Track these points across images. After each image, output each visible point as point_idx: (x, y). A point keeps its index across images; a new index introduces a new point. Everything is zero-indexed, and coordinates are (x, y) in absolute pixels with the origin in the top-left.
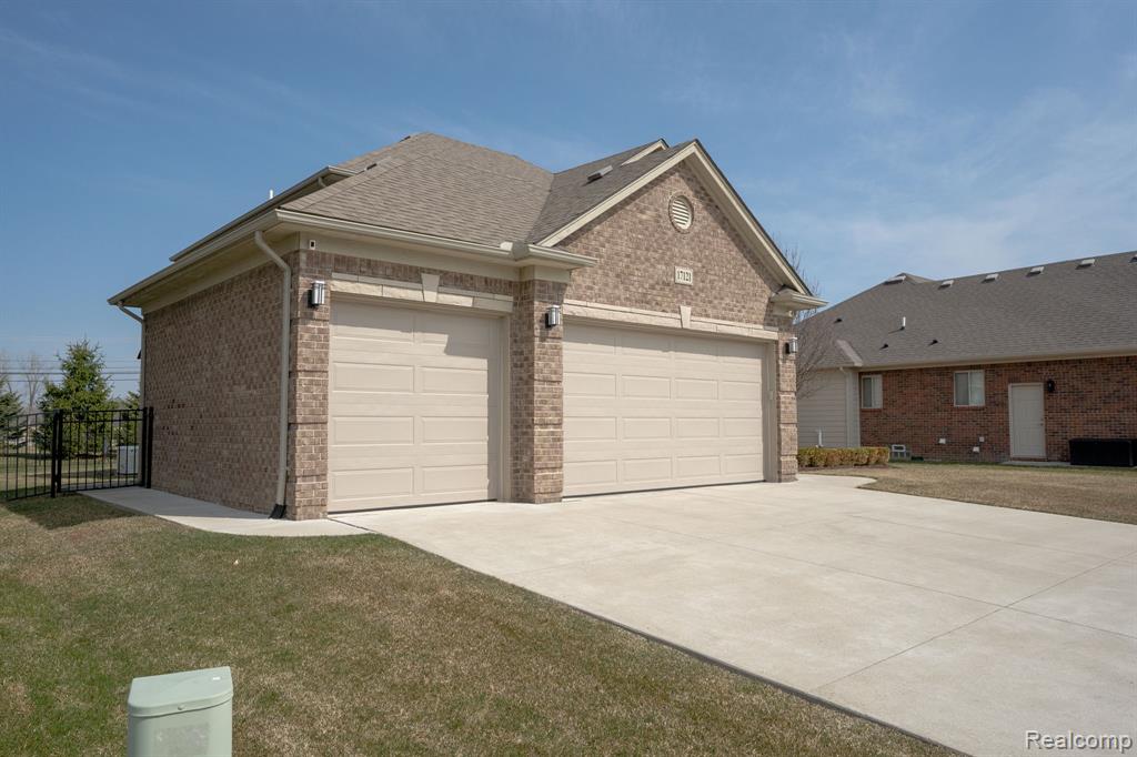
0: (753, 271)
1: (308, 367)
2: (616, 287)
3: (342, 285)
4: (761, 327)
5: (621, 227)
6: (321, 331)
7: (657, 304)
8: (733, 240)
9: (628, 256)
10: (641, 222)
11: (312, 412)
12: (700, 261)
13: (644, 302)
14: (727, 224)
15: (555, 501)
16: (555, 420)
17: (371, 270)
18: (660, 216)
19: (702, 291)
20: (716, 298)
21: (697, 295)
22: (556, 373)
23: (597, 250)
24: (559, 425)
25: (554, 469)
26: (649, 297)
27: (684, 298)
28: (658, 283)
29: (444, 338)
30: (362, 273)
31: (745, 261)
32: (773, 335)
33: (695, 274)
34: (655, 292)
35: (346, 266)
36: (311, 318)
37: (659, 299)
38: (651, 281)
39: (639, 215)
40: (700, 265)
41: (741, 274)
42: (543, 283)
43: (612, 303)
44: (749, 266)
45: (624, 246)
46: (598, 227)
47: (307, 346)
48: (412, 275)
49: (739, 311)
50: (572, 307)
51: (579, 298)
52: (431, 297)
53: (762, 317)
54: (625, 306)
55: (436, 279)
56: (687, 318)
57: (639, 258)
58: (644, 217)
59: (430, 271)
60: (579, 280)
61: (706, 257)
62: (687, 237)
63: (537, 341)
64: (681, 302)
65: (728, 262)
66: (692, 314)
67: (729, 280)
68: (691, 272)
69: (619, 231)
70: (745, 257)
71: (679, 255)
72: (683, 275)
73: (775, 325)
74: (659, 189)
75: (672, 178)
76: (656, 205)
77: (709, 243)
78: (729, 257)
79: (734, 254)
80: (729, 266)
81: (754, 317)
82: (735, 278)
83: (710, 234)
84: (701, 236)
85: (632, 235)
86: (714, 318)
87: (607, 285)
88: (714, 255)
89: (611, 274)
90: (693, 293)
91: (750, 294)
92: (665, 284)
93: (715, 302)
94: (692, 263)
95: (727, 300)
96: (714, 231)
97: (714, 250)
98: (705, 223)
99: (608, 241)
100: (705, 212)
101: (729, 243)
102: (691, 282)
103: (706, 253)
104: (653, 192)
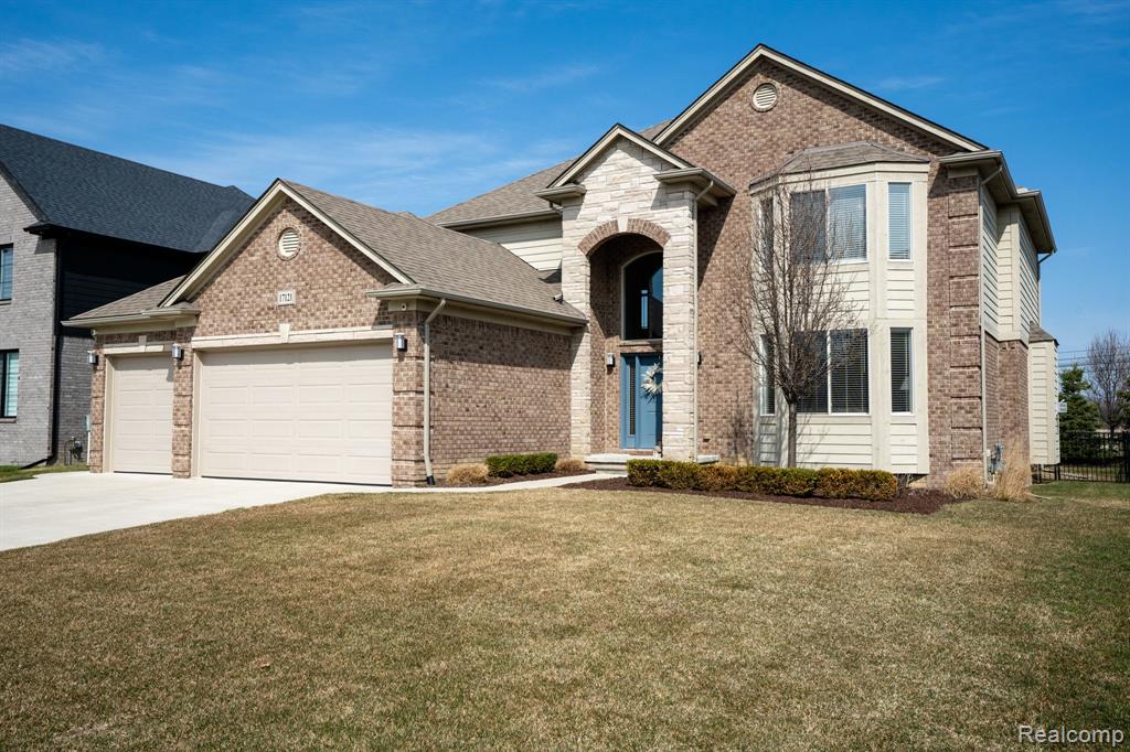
0: (364, 272)
1: (95, 395)
2: (230, 320)
3: (108, 350)
4: (369, 328)
5: (235, 273)
6: (100, 376)
7: (262, 327)
8: (341, 249)
9: (240, 294)
10: (251, 263)
11: (96, 418)
12: (304, 280)
13: (251, 327)
14: (334, 236)
15: (184, 477)
16: (184, 423)
17: (120, 339)
18: (267, 253)
19: (304, 306)
20: (318, 310)
21: (299, 311)
22: (185, 389)
23: (217, 296)
24: (188, 425)
25: (184, 456)
26: (255, 323)
27: (286, 316)
28: (263, 309)
30: (116, 342)
32: (387, 333)
33: (298, 293)
34: (260, 318)
35: (111, 340)
36: (97, 369)
37: (263, 322)
38: (258, 309)
39: (250, 259)
40: (303, 283)
41: (349, 279)
42: (181, 329)
43: (226, 334)
44: (359, 268)
45: (237, 287)
46: (219, 279)
47: (95, 384)
48: (135, 338)
49: (345, 317)
50: (198, 342)
51: (204, 335)
52: (141, 349)
53: (373, 318)
54: (236, 333)
55: (145, 337)
56: (285, 334)
57: (249, 293)
58: (254, 258)
59: (141, 334)
60: (205, 321)
61: (310, 274)
62: (292, 262)
63: (177, 369)
64: (282, 321)
65: (335, 272)
66: (293, 330)
67: (335, 290)
68: (293, 292)
69: (235, 277)
70: (354, 261)
71: (283, 281)
72: (286, 297)
73: (389, 323)
74: (267, 230)
75: (280, 216)
76: (264, 246)
77: (314, 260)
78: (335, 267)
79: (341, 262)
80: (336, 276)
81: (362, 319)
82: (341, 286)
83: (315, 253)
84: (306, 257)
85: (244, 276)
86: (316, 328)
87: (223, 321)
88: (319, 269)
89: (227, 311)
90: (295, 311)
91: (359, 297)
92: (269, 309)
93: (318, 313)
94: (294, 284)
95: (331, 309)
96: (320, 247)
97: (319, 265)
98: (310, 243)
99: (225, 287)
100: (312, 234)
101: (336, 254)
102: (293, 301)
103: (310, 270)
104: (262, 235)
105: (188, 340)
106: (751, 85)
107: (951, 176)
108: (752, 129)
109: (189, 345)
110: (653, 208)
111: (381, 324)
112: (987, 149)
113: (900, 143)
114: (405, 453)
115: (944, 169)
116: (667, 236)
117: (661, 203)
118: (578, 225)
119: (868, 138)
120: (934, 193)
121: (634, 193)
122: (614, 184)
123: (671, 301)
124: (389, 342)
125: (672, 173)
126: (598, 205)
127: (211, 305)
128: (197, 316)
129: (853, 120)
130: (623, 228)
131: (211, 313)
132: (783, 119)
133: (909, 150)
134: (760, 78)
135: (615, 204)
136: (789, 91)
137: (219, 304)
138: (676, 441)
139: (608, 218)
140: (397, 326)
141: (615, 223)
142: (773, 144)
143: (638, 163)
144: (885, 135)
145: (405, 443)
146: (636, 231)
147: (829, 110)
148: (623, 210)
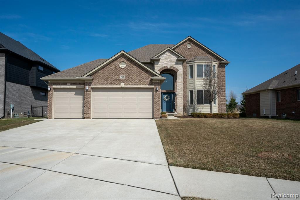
0: (145, 73)
1: (49, 98)
2: (104, 81)
3: (54, 87)
4: (147, 85)
5: (106, 70)
6: (51, 93)
7: (115, 83)
8: (139, 68)
9: (107, 75)
10: (111, 68)
11: (50, 104)
12: (128, 73)
13: (111, 83)
14: (137, 65)
15: (89, 119)
16: (89, 105)
17: (59, 84)
19: (128, 79)
20: (132, 80)
22: (89, 97)
23: (99, 75)
24: (90, 106)
25: (89, 113)
26: (112, 82)
27: (122, 81)
28: (115, 79)
29: (74, 93)
30: (58, 85)
31: (143, 71)
32: (152, 86)
33: (126, 76)
34: (114, 81)
35: (55, 84)
36: (50, 92)
37: (115, 82)
38: (113, 79)
39: (111, 67)
40: (128, 74)
41: (141, 74)
42: (87, 83)
43: (103, 84)
44: (144, 72)
45: (106, 73)
46: (100, 71)
47: (49, 95)
48: (65, 84)
49: (140, 82)
50: (93, 86)
51: (95, 84)
52: (69, 87)
53: (148, 83)
54: (106, 84)
55: (70, 84)
56: (123, 85)
57: (110, 75)
58: (112, 67)
59: (68, 83)
60: (95, 81)
61: (129, 72)
62: (124, 69)
63: (85, 92)
64: (122, 82)
65: (137, 72)
66: (125, 84)
67: (137, 76)
68: (125, 76)
69: (105, 71)
70: (142, 70)
71: (121, 73)
72: (122, 77)
73: (153, 84)
74: (116, 61)
75: (120, 58)
76: (115, 65)
77: (131, 69)
78: (137, 71)
79: (139, 70)
80: (137, 73)
81: (145, 83)
82: (139, 75)
83: (131, 68)
84: (128, 68)
85: (108, 71)
86: (132, 84)
87: (102, 81)
88: (132, 72)
89: (103, 79)
90: (125, 80)
91: (144, 78)
92: (117, 79)
93: (132, 81)
94: (125, 74)
95: (136, 80)
96: (133, 67)
97: (132, 71)
98: (130, 66)
99: (102, 73)
100: (130, 63)
101: (137, 69)
102: (125, 78)
103: (130, 71)
104: (114, 62)
105: (90, 86)
106: (186, 43)
107: (221, 65)
108: (187, 51)
109: (90, 87)
110: (175, 64)
111: (150, 84)
112: (228, 61)
113: (213, 58)
114: (158, 112)
115: (220, 64)
116: (178, 70)
117: (176, 63)
118: (158, 66)
119: (208, 56)
120: (218, 67)
121: (171, 61)
122: (167, 59)
123: (179, 83)
124: (153, 88)
125: (180, 58)
126: (163, 62)
127: (97, 77)
128: (93, 80)
129: (205, 53)
130: (169, 68)
131: (97, 79)
132: (192, 50)
133: (214, 60)
134: (188, 42)
135: (167, 63)
136: (194, 45)
137: (100, 77)
138: (180, 110)
139: (165, 65)
140: (155, 85)
141: (167, 66)
142: (191, 55)
143: (172, 55)
144: (210, 56)
145: (158, 109)
146: (171, 68)
147: (201, 50)
148: (168, 64)
